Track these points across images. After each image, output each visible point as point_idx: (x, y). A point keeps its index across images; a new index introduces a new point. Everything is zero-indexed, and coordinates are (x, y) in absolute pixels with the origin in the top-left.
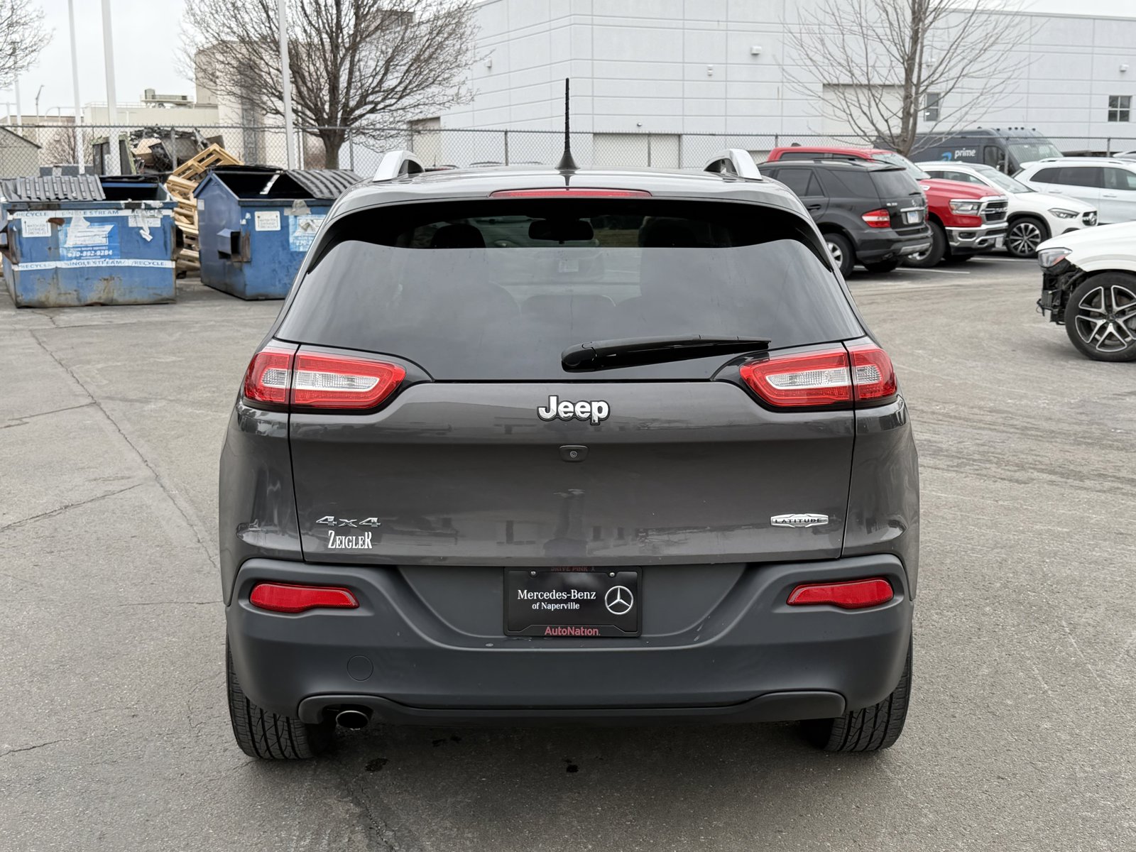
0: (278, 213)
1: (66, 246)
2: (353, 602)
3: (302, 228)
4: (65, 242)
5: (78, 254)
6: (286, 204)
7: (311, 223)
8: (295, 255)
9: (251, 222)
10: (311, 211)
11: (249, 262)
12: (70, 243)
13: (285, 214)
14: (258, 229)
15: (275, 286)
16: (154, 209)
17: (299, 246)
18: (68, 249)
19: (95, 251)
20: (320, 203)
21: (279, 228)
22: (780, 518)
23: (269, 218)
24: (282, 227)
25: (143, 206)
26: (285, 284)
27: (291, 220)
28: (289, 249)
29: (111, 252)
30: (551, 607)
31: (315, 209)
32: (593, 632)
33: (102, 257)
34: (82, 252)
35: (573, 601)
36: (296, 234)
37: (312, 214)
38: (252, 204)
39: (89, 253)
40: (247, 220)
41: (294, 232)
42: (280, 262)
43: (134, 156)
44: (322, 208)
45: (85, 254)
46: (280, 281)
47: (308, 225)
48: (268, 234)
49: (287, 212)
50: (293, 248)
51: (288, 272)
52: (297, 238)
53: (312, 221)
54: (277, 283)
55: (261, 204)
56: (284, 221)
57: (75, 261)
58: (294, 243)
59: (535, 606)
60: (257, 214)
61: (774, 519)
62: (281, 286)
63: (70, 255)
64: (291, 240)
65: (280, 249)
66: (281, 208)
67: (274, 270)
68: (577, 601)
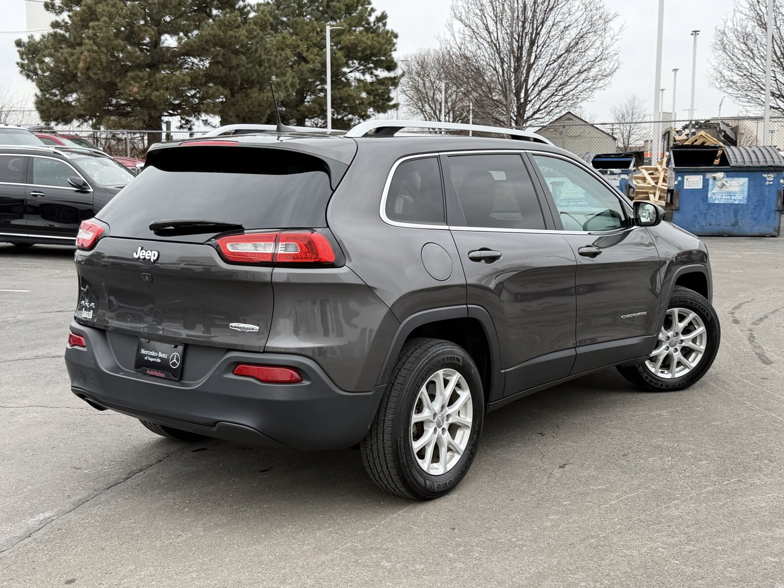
0: (701, 177)
1: (560, 198)
2: (84, 344)
3: (718, 186)
4: (559, 196)
5: (567, 204)
6: (708, 170)
7: (725, 183)
8: (711, 206)
9: (681, 183)
10: (726, 175)
11: (677, 210)
12: (562, 197)
13: (707, 177)
14: (685, 187)
15: (694, 226)
16: (616, 174)
17: (715, 199)
18: (561, 200)
19: (577, 202)
20: (733, 169)
21: (701, 187)
22: (234, 324)
23: (695, 180)
24: (703, 186)
25: (609, 173)
26: (703, 226)
27: (711, 182)
28: (707, 202)
29: (586, 203)
30: (151, 360)
31: (730, 174)
32: (162, 375)
33: (580, 206)
34: (569, 202)
35: (159, 358)
36: (714, 191)
37: (727, 177)
38: (683, 170)
39: (573, 203)
40: (679, 182)
41: (712, 190)
42: (699, 211)
43: (675, 141)
44: (735, 173)
45: (570, 204)
46: (698, 223)
47: (724, 185)
48: (693, 191)
49: (709, 176)
50: (710, 201)
51: (705, 217)
52: (714, 194)
53: (726, 182)
54: (696, 224)
55: (690, 171)
56: (706, 183)
57: (564, 208)
58: (711, 198)
59: (146, 358)
60: (686, 177)
61: (231, 324)
62: (699, 227)
63: (562, 204)
64: (709, 196)
65: (701, 201)
66: (704, 173)
67: (695, 216)
68: (160, 358)
